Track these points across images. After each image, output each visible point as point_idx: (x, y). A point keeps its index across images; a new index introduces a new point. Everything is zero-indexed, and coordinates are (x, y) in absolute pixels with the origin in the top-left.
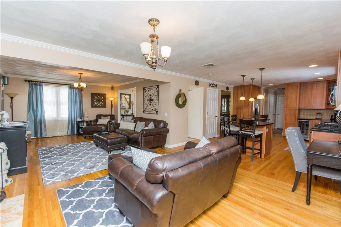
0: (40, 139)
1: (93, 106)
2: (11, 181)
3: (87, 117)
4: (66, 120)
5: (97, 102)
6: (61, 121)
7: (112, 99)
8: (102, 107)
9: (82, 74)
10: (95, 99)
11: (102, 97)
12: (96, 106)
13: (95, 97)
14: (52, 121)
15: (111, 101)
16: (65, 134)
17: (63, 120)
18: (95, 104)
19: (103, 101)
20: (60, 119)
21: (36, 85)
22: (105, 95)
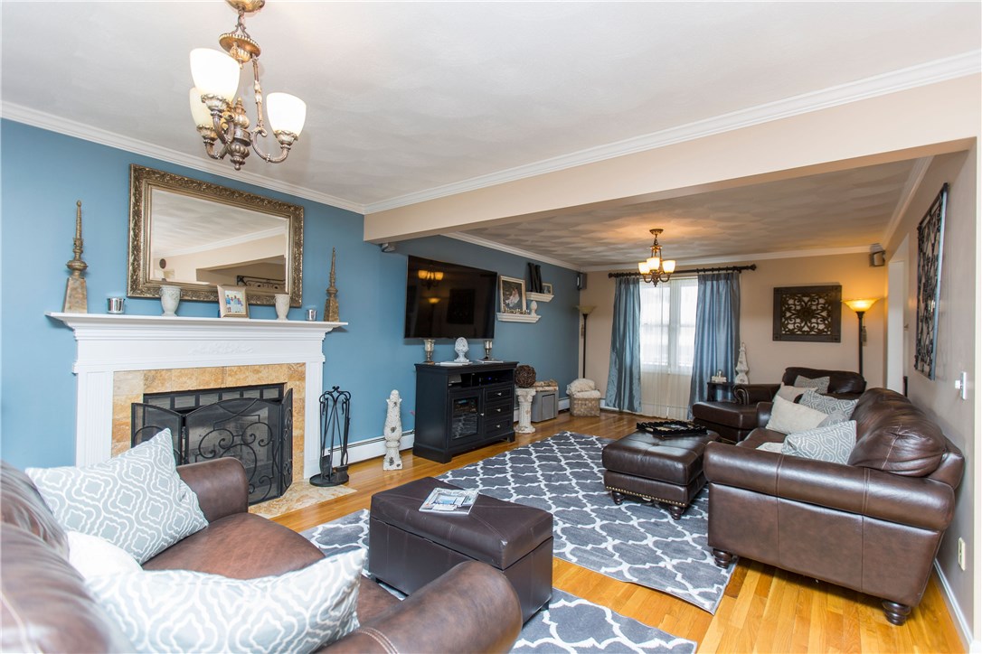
0: (625, 416)
1: (780, 334)
2: (398, 465)
3: (747, 373)
4: (687, 376)
5: (798, 320)
6: (674, 375)
7: (862, 305)
8: (820, 337)
9: (661, 231)
10: (789, 309)
11: (822, 301)
12: (792, 336)
13: (791, 302)
14: (654, 374)
15: (860, 314)
16: (682, 415)
17: (679, 375)
18: (791, 327)
19: (824, 314)
20: (672, 370)
21: (628, 283)
22: (838, 288)
